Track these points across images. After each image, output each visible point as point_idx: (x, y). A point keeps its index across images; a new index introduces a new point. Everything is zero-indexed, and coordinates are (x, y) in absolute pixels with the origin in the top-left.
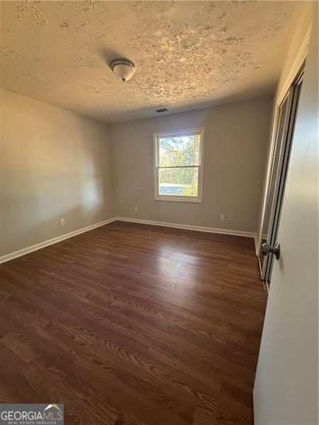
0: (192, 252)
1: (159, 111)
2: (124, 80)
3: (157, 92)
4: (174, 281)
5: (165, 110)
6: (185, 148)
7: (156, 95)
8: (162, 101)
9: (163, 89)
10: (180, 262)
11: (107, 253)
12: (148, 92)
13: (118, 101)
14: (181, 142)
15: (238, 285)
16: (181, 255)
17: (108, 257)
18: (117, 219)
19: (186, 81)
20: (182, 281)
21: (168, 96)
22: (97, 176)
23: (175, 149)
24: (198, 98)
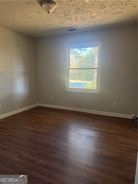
0: (92, 128)
1: (70, 30)
2: (49, 12)
3: (69, 19)
4: (80, 147)
5: (75, 29)
6: (88, 54)
7: (69, 20)
8: (73, 24)
9: (74, 17)
10: (84, 135)
11: (31, 128)
12: (63, 19)
13: (43, 23)
14: (85, 50)
15: (125, 151)
16: (85, 130)
17: (32, 131)
18: (38, 105)
19: (89, 13)
20: (86, 148)
21: (77, 21)
22: (25, 74)
23: (81, 55)
24: (97, 23)
